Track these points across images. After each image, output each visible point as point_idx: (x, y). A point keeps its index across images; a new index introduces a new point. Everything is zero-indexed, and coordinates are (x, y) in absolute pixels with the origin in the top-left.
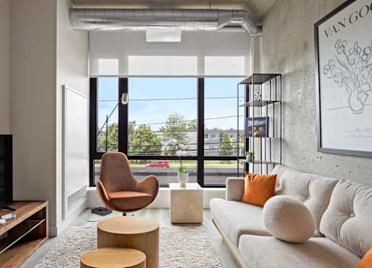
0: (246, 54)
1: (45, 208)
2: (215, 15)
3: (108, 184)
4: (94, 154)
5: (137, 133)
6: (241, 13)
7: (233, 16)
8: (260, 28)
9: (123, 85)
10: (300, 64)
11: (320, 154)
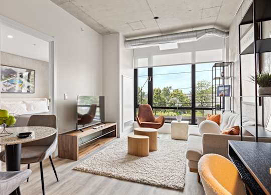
1: (115, 125)
2: (195, 34)
3: (142, 119)
4: (136, 106)
5: (172, 95)
6: (211, 30)
7: (206, 32)
8: (228, 33)
9: (150, 71)
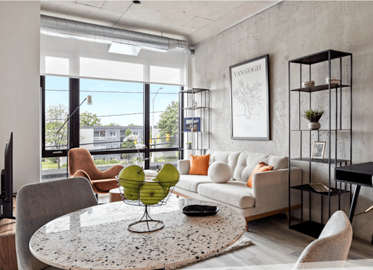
0: (182, 68)
6: (184, 43)
7: (178, 44)
8: (193, 51)
10: (221, 86)
11: (232, 141)
